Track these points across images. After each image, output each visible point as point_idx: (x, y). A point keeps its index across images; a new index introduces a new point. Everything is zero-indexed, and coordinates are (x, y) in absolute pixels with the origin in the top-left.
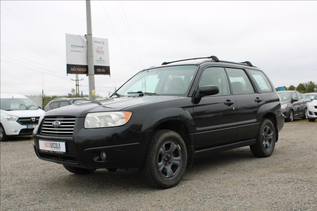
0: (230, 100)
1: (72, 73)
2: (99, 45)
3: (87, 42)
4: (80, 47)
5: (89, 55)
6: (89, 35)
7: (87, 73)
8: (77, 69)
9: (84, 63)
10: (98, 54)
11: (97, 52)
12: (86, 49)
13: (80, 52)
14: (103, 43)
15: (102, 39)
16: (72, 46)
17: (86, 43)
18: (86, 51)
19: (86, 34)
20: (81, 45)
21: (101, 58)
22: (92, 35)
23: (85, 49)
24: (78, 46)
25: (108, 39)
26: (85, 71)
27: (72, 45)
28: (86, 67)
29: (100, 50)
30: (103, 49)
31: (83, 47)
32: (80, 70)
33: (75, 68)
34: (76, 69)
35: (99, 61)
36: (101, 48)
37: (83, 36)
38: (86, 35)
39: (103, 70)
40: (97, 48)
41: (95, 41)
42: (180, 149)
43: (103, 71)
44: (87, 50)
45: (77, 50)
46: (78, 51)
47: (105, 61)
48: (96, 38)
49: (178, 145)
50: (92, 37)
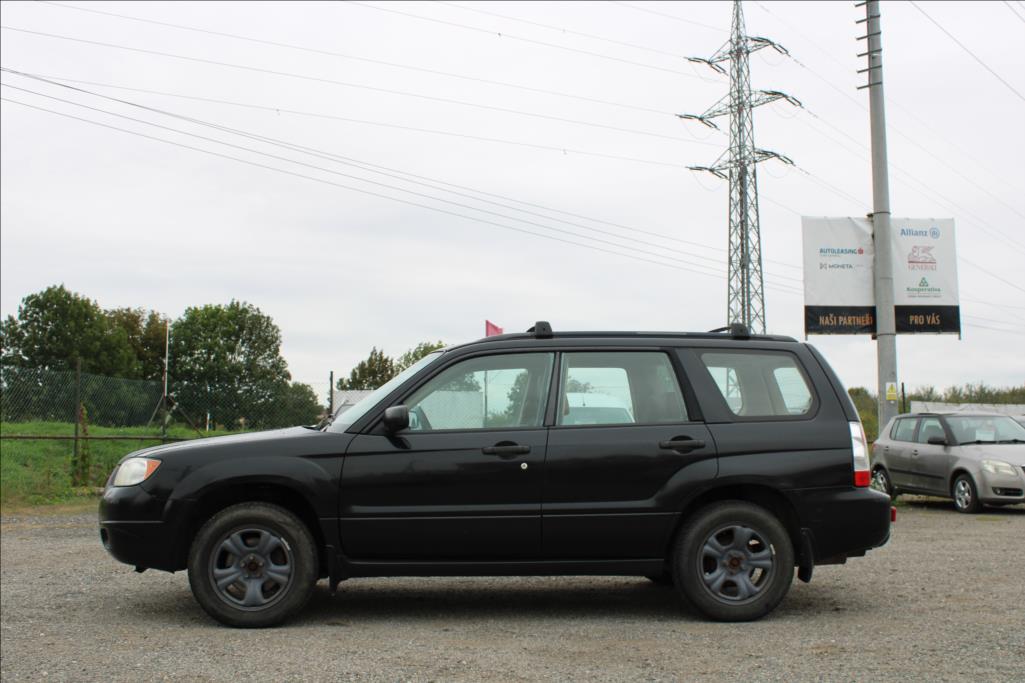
0: (517, 442)
1: (821, 333)
2: (920, 241)
3: (873, 236)
4: (852, 252)
5: (880, 275)
6: (879, 214)
7: (872, 329)
8: (840, 318)
9: (862, 300)
10: (913, 268)
11: (910, 262)
12: (872, 257)
13: (851, 266)
14: (935, 234)
15: (933, 220)
16: (821, 251)
17: (870, 237)
18: (870, 264)
19: (872, 211)
20: (856, 247)
21: (923, 283)
22: (889, 213)
23: (867, 259)
24: (842, 251)
25: (953, 220)
26: (868, 323)
27: (824, 247)
28: (872, 311)
29: (921, 256)
30: (931, 252)
31: (861, 251)
32: (850, 323)
33: (831, 315)
34: (838, 320)
35: (919, 290)
36: (927, 249)
37: (861, 220)
38: (870, 216)
39: (934, 320)
40: (910, 251)
41: (903, 230)
42: (289, 548)
43: (933, 322)
44: (875, 260)
45: (840, 264)
46: (843, 267)
47: (939, 290)
48: (908, 219)
49: (282, 539)
50: (889, 218)
